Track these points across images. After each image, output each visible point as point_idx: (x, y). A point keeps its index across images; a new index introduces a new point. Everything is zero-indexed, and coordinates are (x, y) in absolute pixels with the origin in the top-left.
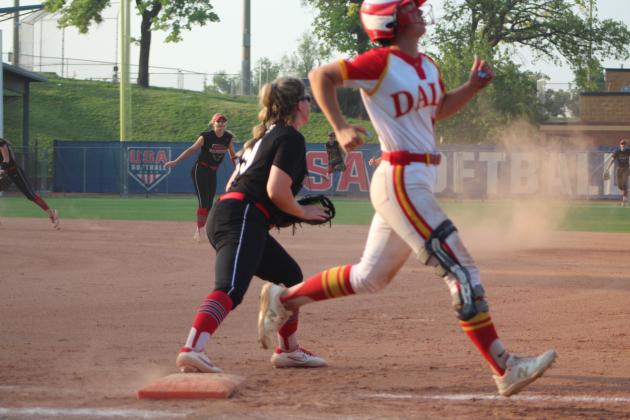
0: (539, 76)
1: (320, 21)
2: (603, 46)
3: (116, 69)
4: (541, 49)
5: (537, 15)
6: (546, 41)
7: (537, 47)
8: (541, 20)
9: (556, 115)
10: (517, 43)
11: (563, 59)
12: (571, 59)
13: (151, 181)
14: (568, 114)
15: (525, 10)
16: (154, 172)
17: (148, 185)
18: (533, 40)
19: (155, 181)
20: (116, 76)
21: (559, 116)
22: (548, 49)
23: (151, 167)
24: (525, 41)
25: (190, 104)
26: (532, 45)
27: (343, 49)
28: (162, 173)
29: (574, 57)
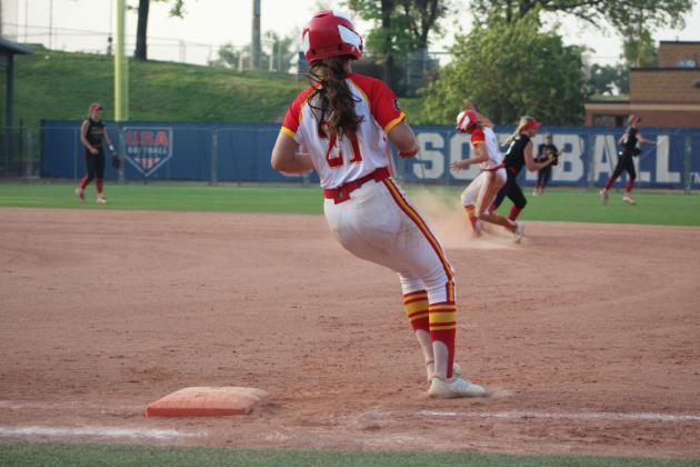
0: (583, 49)
2: (657, 15)
3: (110, 40)
4: (586, 18)
6: (592, 10)
7: (583, 17)
9: (602, 93)
10: (560, 12)
11: (612, 29)
12: (620, 29)
13: (150, 165)
14: (616, 91)
16: (153, 156)
17: (147, 170)
18: (578, 9)
19: (154, 165)
20: (110, 48)
21: (606, 94)
22: (594, 19)
23: (150, 150)
24: (569, 10)
25: (194, 79)
26: (577, 14)
27: (367, 18)
28: (162, 156)
29: (624, 27)
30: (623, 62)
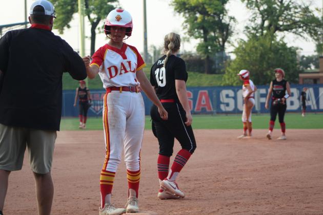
0: (297, 48)
1: (185, 24)
4: (298, 34)
5: (295, 17)
6: (300, 30)
7: (296, 33)
8: (297, 19)
9: (306, 68)
10: (286, 32)
11: (310, 38)
12: (314, 39)
13: (99, 109)
14: (313, 67)
15: (289, 15)
16: (100, 105)
17: (97, 112)
18: (294, 30)
19: (101, 109)
21: (309, 69)
22: (302, 34)
23: (98, 102)
24: (290, 31)
26: (293, 33)
27: (196, 38)
29: (316, 38)
30: (316, 54)
